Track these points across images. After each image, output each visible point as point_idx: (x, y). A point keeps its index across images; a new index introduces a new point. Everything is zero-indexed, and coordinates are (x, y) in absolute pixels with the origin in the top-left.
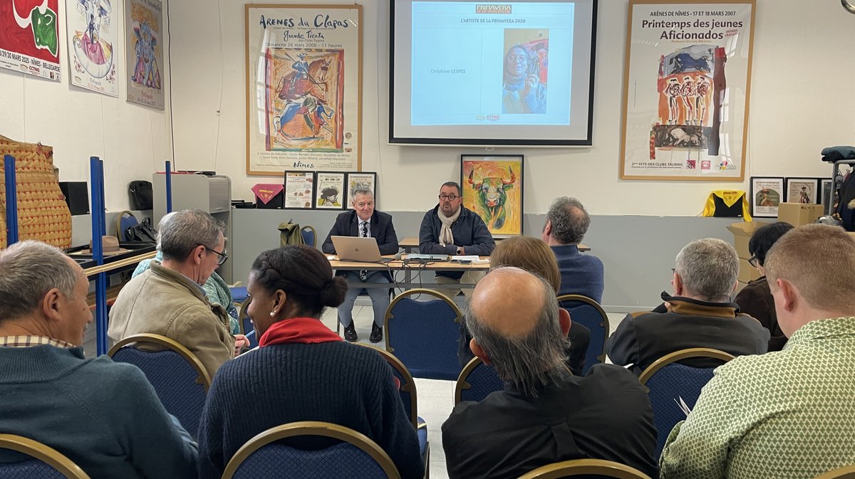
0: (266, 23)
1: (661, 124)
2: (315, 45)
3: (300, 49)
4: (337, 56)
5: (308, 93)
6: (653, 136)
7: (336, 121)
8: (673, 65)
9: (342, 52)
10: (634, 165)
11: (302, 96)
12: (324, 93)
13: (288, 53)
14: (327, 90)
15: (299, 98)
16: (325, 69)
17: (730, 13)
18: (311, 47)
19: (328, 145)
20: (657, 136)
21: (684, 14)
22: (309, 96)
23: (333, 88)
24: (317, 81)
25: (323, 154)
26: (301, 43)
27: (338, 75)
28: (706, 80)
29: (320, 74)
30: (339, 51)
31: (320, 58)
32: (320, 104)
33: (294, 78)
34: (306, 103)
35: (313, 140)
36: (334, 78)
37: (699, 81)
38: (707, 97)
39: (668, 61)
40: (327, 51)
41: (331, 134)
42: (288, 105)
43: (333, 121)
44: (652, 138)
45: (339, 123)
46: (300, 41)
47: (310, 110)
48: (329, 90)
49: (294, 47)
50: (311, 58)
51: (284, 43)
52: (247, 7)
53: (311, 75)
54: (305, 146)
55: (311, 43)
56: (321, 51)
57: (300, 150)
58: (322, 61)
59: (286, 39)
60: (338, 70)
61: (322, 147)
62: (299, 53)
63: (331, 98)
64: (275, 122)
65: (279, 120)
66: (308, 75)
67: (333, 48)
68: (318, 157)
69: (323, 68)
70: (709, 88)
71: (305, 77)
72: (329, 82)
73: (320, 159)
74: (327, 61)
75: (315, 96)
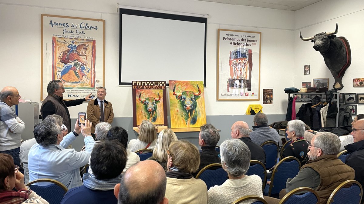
0: (53, 24)
1: (231, 78)
2: (80, 37)
3: (72, 38)
4: (92, 43)
5: (76, 60)
6: (228, 83)
7: (91, 74)
8: (235, 55)
9: (94, 41)
10: (222, 95)
11: (73, 61)
12: (85, 60)
13: (66, 40)
14: (86, 59)
15: (71, 62)
16: (86, 49)
17: (253, 37)
18: (78, 38)
19: (87, 85)
20: (230, 83)
21: (238, 36)
22: (77, 61)
23: (90, 58)
24: (81, 54)
25: (84, 90)
26: (72, 35)
27: (92, 52)
28: (246, 62)
29: (83, 51)
30: (93, 40)
31: (83, 43)
32: (82, 66)
33: (68, 52)
34: (75, 65)
35: (79, 83)
36: (91, 53)
37: (244, 62)
38: (246, 68)
39: (232, 54)
40: (87, 40)
41: (89, 80)
42: (65, 66)
43: (90, 74)
44: (228, 84)
45: (93, 75)
46: (72, 34)
47: (77, 68)
48: (88, 59)
49: (68, 37)
50: (78, 43)
51: (63, 35)
52: (42, 16)
53: (78, 51)
54: (75, 86)
55: (78, 36)
56: (83, 40)
57: (72, 88)
58: (84, 45)
59: (64, 33)
60: (93, 50)
61: (84, 87)
62: (71, 40)
63: (89, 63)
64: (58, 74)
65: (60, 73)
66: (77, 51)
67: (90, 39)
68: (82, 92)
69: (84, 48)
70: (247, 64)
71: (75, 52)
72: (88, 55)
73: (83, 92)
74: (87, 45)
75: (80, 61)
